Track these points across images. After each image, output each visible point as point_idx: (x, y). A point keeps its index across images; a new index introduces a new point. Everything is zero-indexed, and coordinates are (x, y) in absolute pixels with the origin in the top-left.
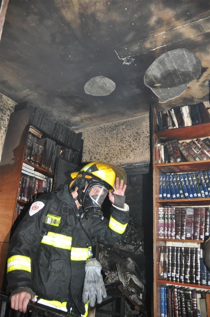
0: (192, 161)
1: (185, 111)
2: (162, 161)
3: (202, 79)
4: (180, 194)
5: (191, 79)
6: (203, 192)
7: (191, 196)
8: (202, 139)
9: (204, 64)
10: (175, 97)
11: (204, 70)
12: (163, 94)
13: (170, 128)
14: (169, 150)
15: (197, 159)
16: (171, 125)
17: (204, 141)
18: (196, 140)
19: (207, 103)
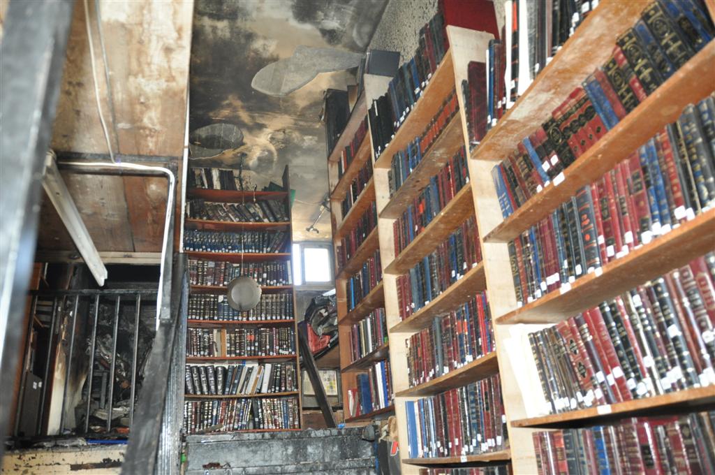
0: (216, 221)
1: (215, 174)
3: (238, 150)
4: (203, 250)
5: (229, 148)
6: (223, 249)
7: (213, 251)
8: (228, 204)
9: (245, 140)
10: (207, 158)
11: (243, 144)
12: (196, 152)
13: (198, 187)
14: (196, 208)
15: (222, 220)
16: (199, 183)
17: (230, 206)
18: (223, 204)
19: (236, 173)
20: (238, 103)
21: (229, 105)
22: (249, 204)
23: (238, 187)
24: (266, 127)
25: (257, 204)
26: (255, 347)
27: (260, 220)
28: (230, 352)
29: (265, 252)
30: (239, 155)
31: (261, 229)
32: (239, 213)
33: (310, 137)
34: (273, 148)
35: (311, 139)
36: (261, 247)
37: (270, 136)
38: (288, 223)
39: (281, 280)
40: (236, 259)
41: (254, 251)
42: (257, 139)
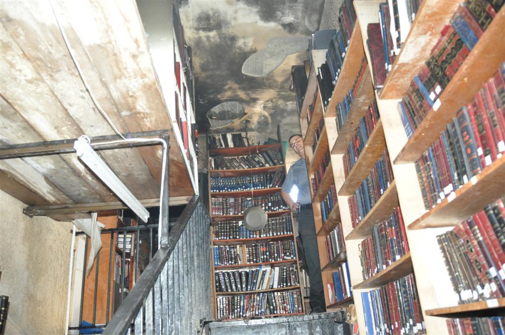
0: (232, 170)
1: (229, 137)
2: (212, 168)
3: (243, 119)
4: (225, 190)
5: (236, 117)
6: (239, 188)
7: (232, 191)
8: (240, 157)
9: (246, 111)
10: (222, 127)
11: (245, 114)
12: (215, 124)
13: (218, 147)
14: (218, 162)
15: (236, 169)
16: (219, 145)
17: (241, 158)
18: (236, 157)
19: (243, 134)
20: (236, 86)
21: (230, 88)
22: (254, 155)
23: (246, 144)
24: (259, 100)
25: (260, 155)
26: (267, 255)
27: (263, 166)
28: (249, 261)
29: (268, 188)
30: (244, 122)
31: (265, 172)
32: (248, 162)
33: (291, 102)
34: (266, 114)
35: (292, 104)
36: (265, 185)
37: (262, 105)
38: (283, 165)
39: (282, 206)
40: (248, 194)
41: (261, 188)
42: (254, 109)
